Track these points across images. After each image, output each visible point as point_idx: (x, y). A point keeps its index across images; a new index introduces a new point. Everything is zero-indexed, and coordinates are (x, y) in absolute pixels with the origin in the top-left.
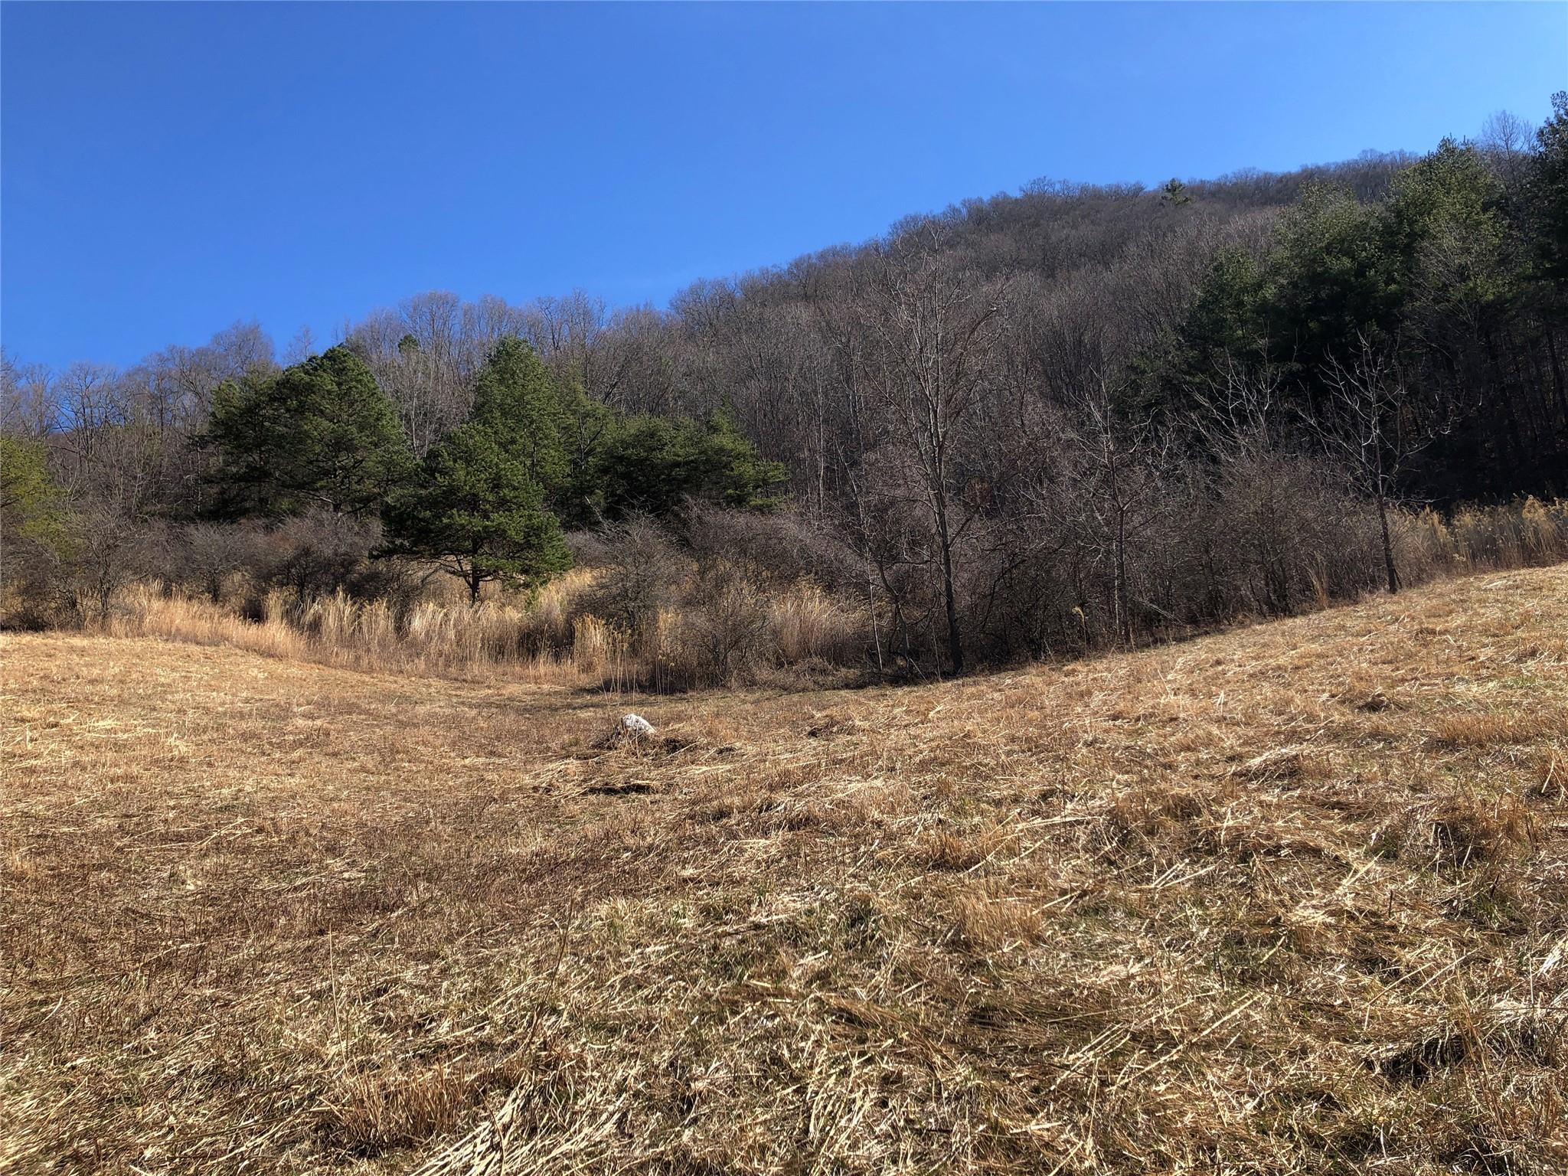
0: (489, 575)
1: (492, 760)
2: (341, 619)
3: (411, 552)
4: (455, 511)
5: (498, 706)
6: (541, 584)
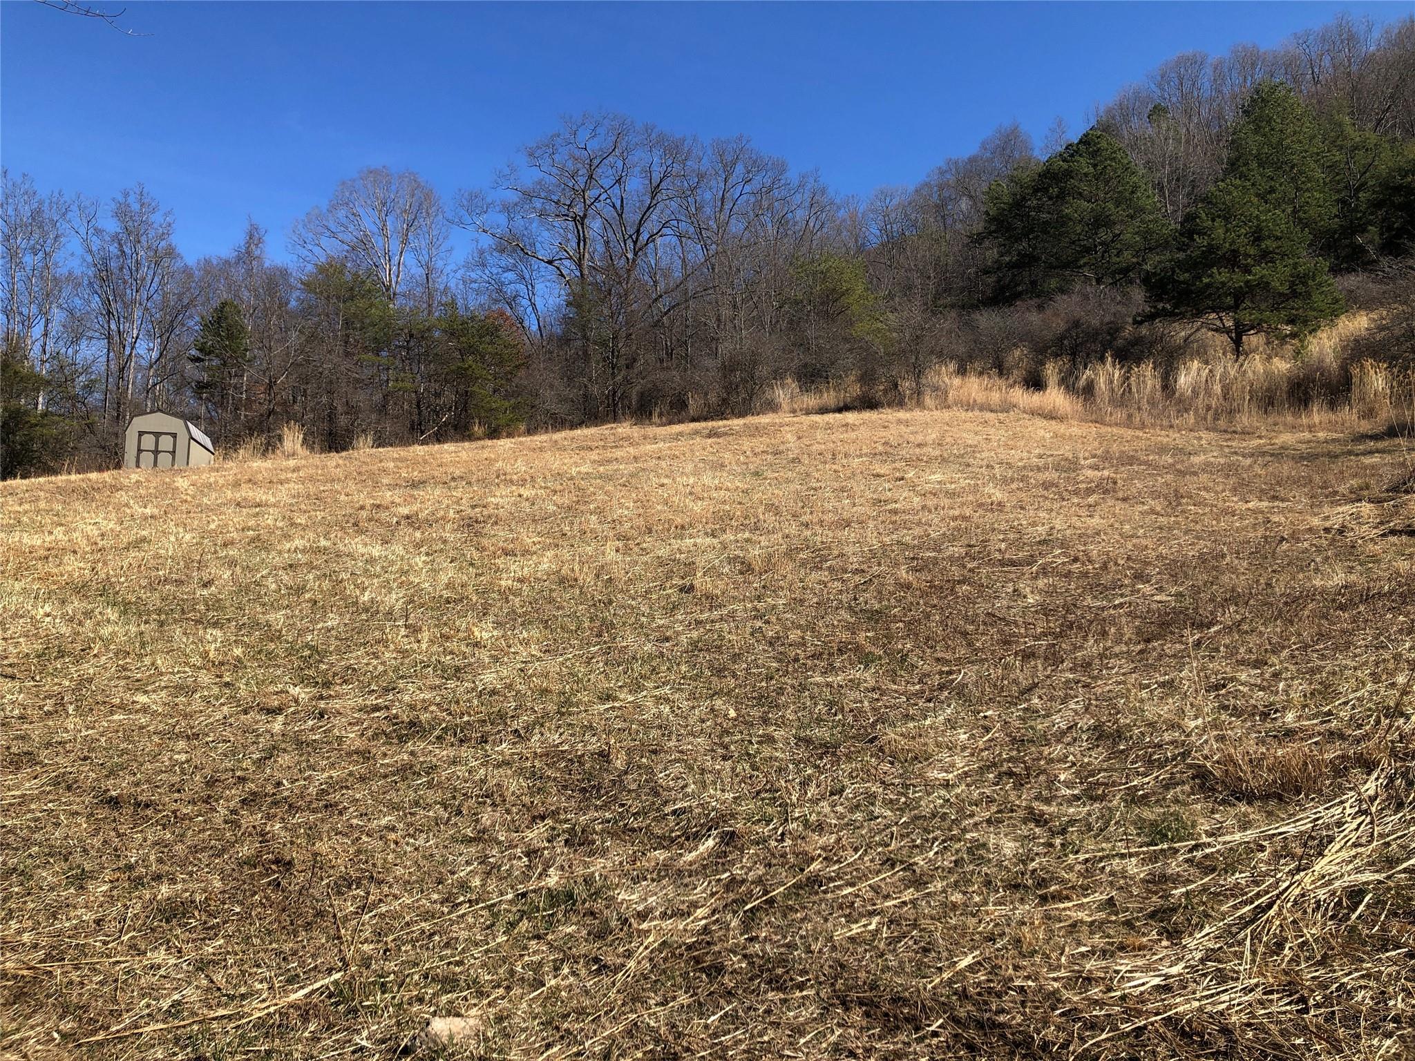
0: (1252, 328)
1: (1276, 504)
2: (1111, 382)
3: (1172, 314)
4: (1215, 270)
5: (1272, 455)
6: (1310, 333)
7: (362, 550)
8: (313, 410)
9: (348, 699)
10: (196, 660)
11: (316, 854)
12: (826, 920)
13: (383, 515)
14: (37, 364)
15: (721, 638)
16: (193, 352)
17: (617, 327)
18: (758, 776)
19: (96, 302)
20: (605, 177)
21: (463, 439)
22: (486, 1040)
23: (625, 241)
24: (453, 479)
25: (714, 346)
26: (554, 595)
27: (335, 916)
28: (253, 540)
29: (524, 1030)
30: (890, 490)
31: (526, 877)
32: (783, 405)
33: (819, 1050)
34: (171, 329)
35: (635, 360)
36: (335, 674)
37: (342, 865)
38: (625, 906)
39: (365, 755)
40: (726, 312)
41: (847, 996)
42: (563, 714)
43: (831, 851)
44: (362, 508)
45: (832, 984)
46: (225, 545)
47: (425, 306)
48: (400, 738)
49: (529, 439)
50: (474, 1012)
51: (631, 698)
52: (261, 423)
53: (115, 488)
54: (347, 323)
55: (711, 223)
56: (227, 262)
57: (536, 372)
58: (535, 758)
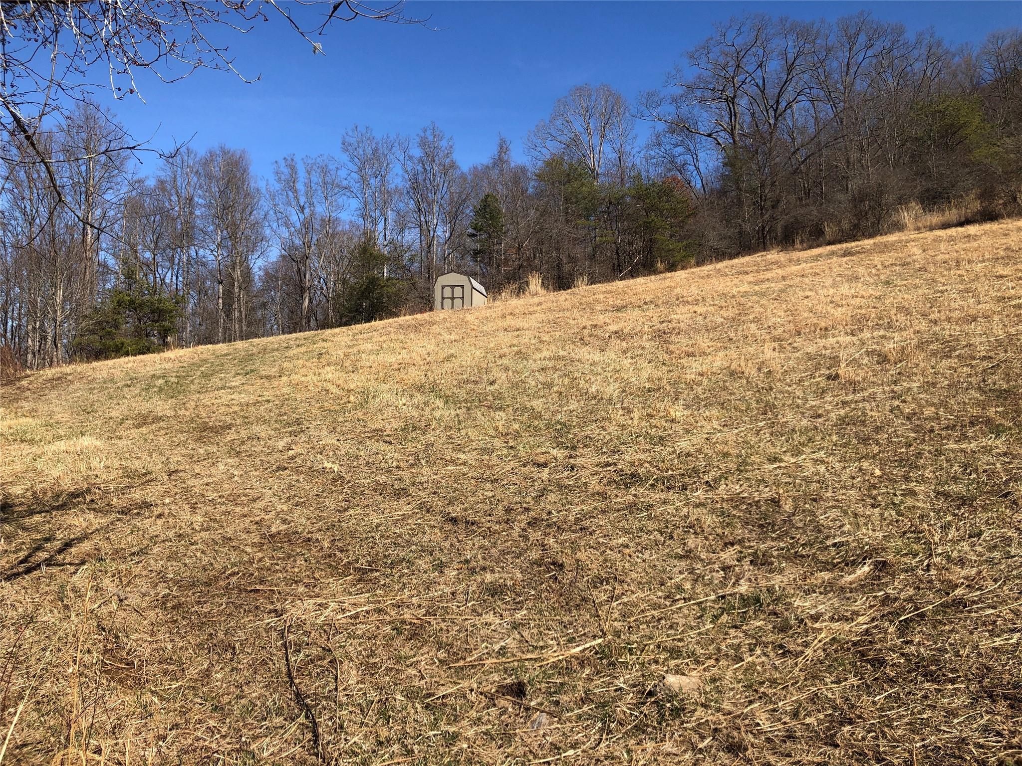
7: (587, 357)
8: (547, 262)
9: (588, 459)
10: (492, 432)
11: (578, 561)
12: (972, 633)
13: (599, 332)
14: (382, 247)
15: (864, 414)
16: (470, 231)
17: (764, 178)
18: (903, 521)
19: (412, 205)
20: (750, 64)
21: (649, 275)
22: (706, 693)
23: (767, 111)
24: (645, 303)
25: (844, 183)
26: (727, 384)
27: (594, 602)
28: (517, 353)
29: (732, 689)
30: (1013, 288)
31: (723, 585)
32: (909, 225)
33: (971, 729)
34: (456, 216)
35: (778, 201)
36: (578, 441)
37: (595, 569)
38: (800, 610)
39: (604, 496)
40: (854, 155)
41: (993, 691)
42: (741, 471)
43: (973, 580)
44: (585, 328)
45: (980, 682)
46: (501, 357)
47: (619, 180)
48: (626, 485)
49: (698, 269)
50: (694, 673)
51: (793, 460)
52: (515, 274)
53: (432, 323)
54: (567, 200)
55: (838, 86)
56: (487, 167)
57: (702, 219)
58: (723, 502)
